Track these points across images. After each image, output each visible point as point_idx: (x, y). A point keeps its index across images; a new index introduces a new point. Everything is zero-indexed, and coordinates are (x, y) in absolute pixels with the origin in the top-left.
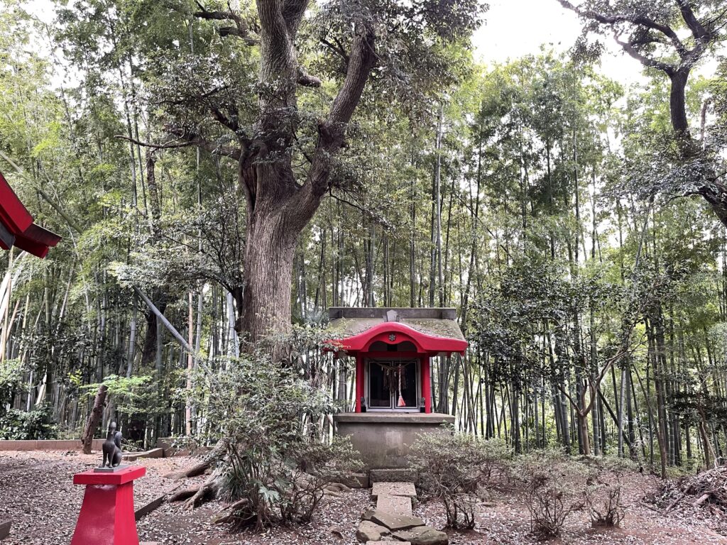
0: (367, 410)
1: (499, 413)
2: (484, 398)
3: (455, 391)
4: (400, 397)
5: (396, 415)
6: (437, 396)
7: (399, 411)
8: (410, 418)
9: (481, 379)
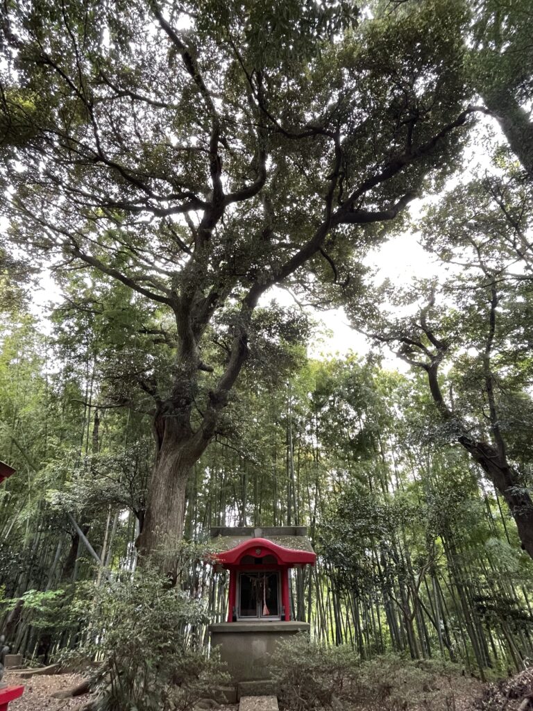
0: (238, 620)
1: (345, 621)
2: (332, 606)
3: (309, 600)
4: (265, 607)
5: (261, 624)
6: (296, 605)
7: (264, 620)
8: (272, 627)
9: (329, 588)
